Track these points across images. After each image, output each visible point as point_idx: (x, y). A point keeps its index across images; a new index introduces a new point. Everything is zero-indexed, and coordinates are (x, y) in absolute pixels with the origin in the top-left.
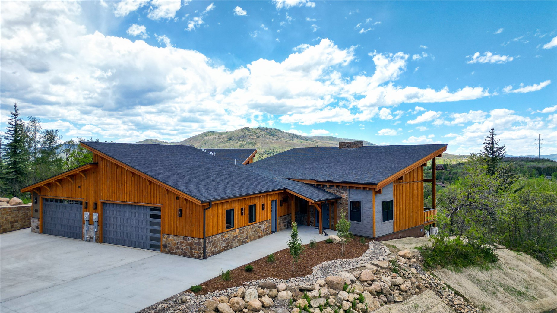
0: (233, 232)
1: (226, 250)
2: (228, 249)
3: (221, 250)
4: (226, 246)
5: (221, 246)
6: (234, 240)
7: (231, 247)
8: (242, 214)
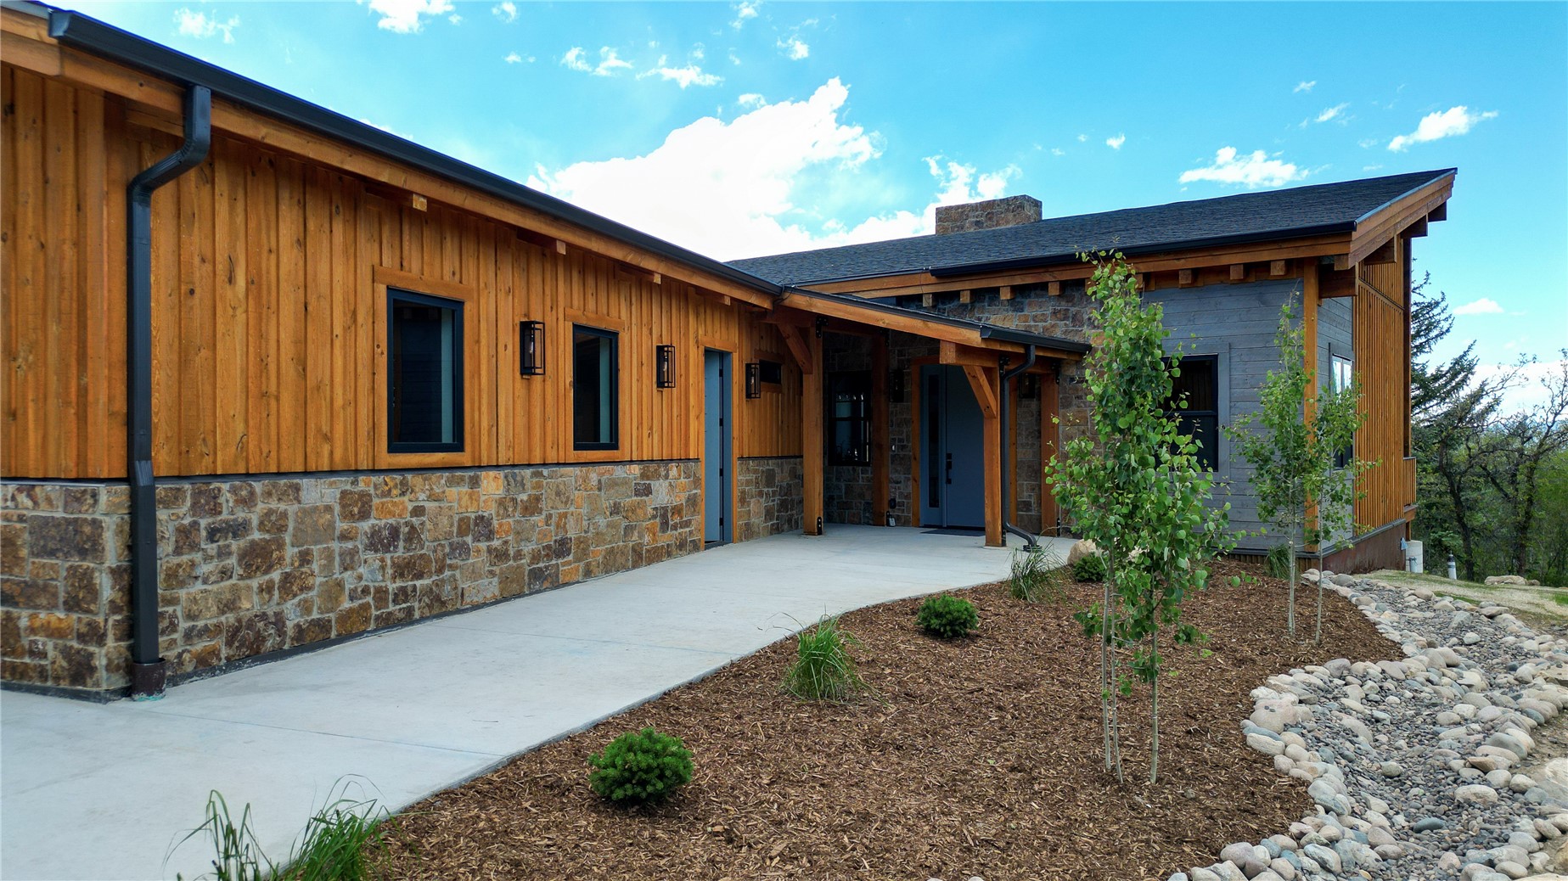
0: (451, 483)
1: (388, 623)
2: (408, 620)
3: (344, 618)
4: (392, 587)
5: (340, 585)
6: (463, 550)
7: (440, 607)
8: (527, 368)
